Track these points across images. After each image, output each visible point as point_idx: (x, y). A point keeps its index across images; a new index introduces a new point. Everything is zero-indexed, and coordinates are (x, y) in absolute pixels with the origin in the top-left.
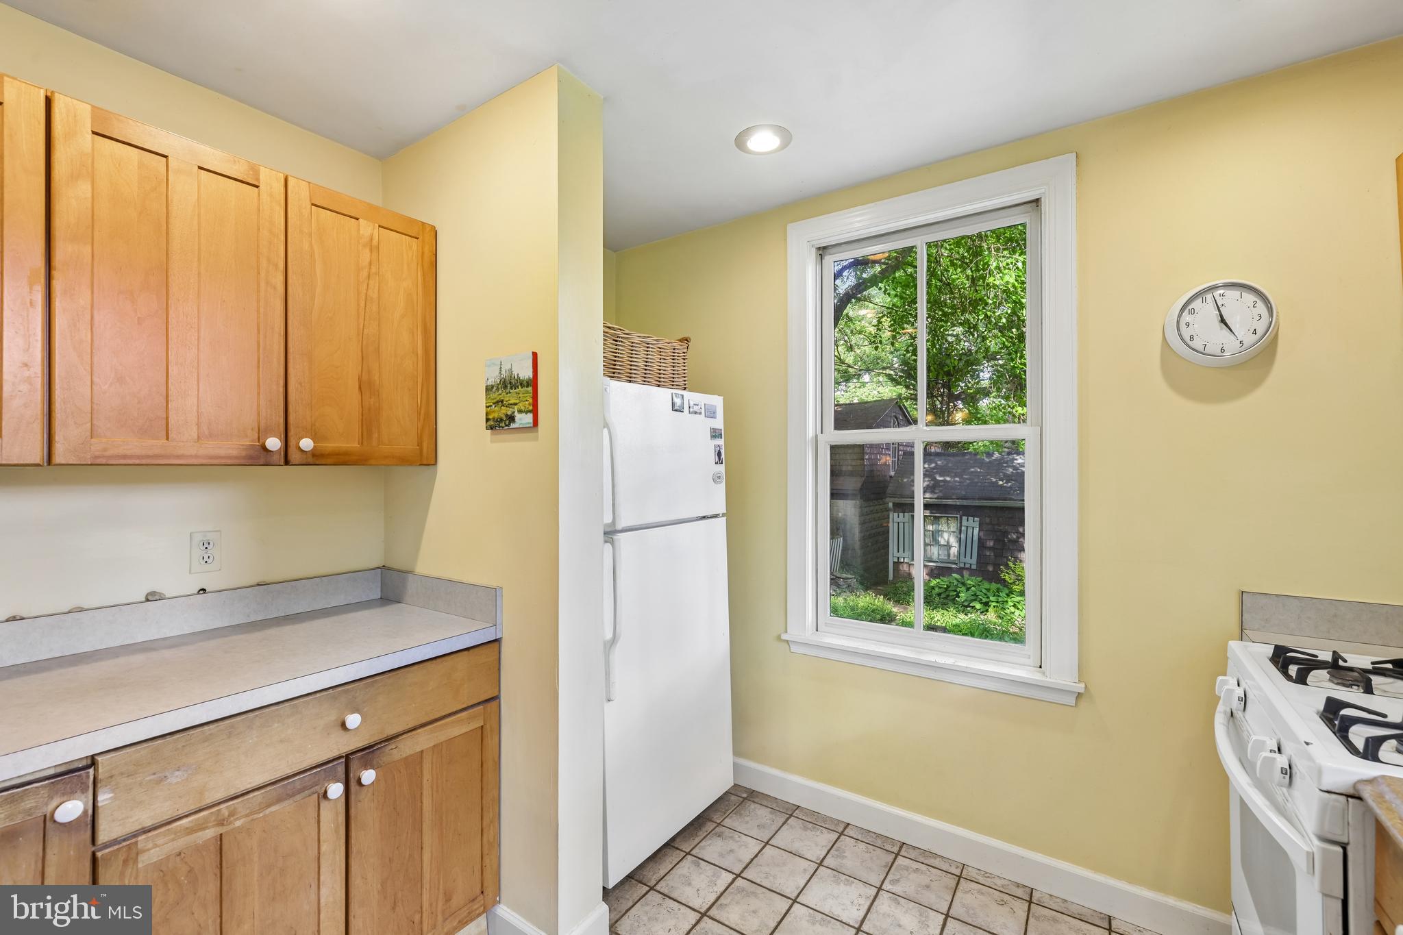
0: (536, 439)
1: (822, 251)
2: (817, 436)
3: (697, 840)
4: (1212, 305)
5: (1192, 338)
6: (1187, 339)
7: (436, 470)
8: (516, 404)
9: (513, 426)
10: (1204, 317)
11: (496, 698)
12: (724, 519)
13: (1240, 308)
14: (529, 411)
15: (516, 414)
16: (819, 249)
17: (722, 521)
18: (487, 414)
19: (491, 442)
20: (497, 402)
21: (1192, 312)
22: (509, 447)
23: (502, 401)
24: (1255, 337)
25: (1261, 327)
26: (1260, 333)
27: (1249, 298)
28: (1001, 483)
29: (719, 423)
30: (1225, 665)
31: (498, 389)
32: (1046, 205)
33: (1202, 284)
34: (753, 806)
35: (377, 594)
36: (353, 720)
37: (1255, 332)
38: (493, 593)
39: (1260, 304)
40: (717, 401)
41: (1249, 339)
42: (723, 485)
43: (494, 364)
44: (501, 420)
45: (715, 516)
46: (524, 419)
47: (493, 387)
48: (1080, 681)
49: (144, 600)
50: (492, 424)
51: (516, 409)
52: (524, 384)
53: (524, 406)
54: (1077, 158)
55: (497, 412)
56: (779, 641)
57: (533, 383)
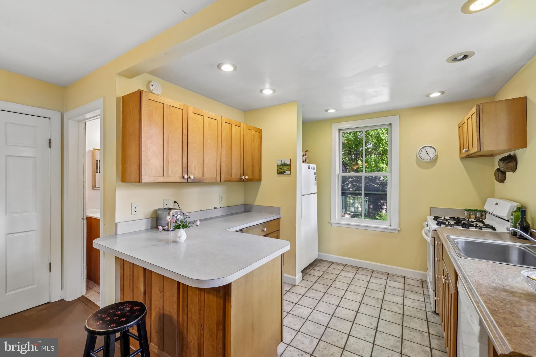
0: (291, 176)
1: (340, 130)
2: (338, 174)
3: (313, 267)
4: (425, 150)
5: (421, 156)
7: (261, 182)
8: (286, 169)
9: (285, 173)
10: (423, 153)
11: (279, 230)
13: (431, 151)
14: (290, 171)
15: (286, 171)
16: (339, 130)
17: (316, 194)
18: (277, 171)
19: (278, 176)
20: (281, 168)
21: (422, 151)
22: (282, 178)
23: (282, 168)
24: (433, 157)
25: (434, 155)
26: (434, 156)
27: (432, 149)
28: (376, 185)
29: (315, 171)
30: (426, 220)
31: (281, 166)
32: (392, 125)
33: (423, 145)
34: (323, 262)
35: (243, 210)
36: (265, 229)
37: (433, 156)
38: (279, 208)
39: (434, 150)
40: (315, 166)
41: (432, 157)
42: (316, 186)
43: (279, 161)
44: (282, 172)
45: (314, 193)
46: (287, 172)
47: (279, 165)
48: (399, 228)
49: (214, 208)
50: (279, 173)
51: (286, 170)
52: (287, 165)
53: (287, 170)
54: (399, 116)
55: (280, 171)
56: (329, 222)
57: (290, 165)
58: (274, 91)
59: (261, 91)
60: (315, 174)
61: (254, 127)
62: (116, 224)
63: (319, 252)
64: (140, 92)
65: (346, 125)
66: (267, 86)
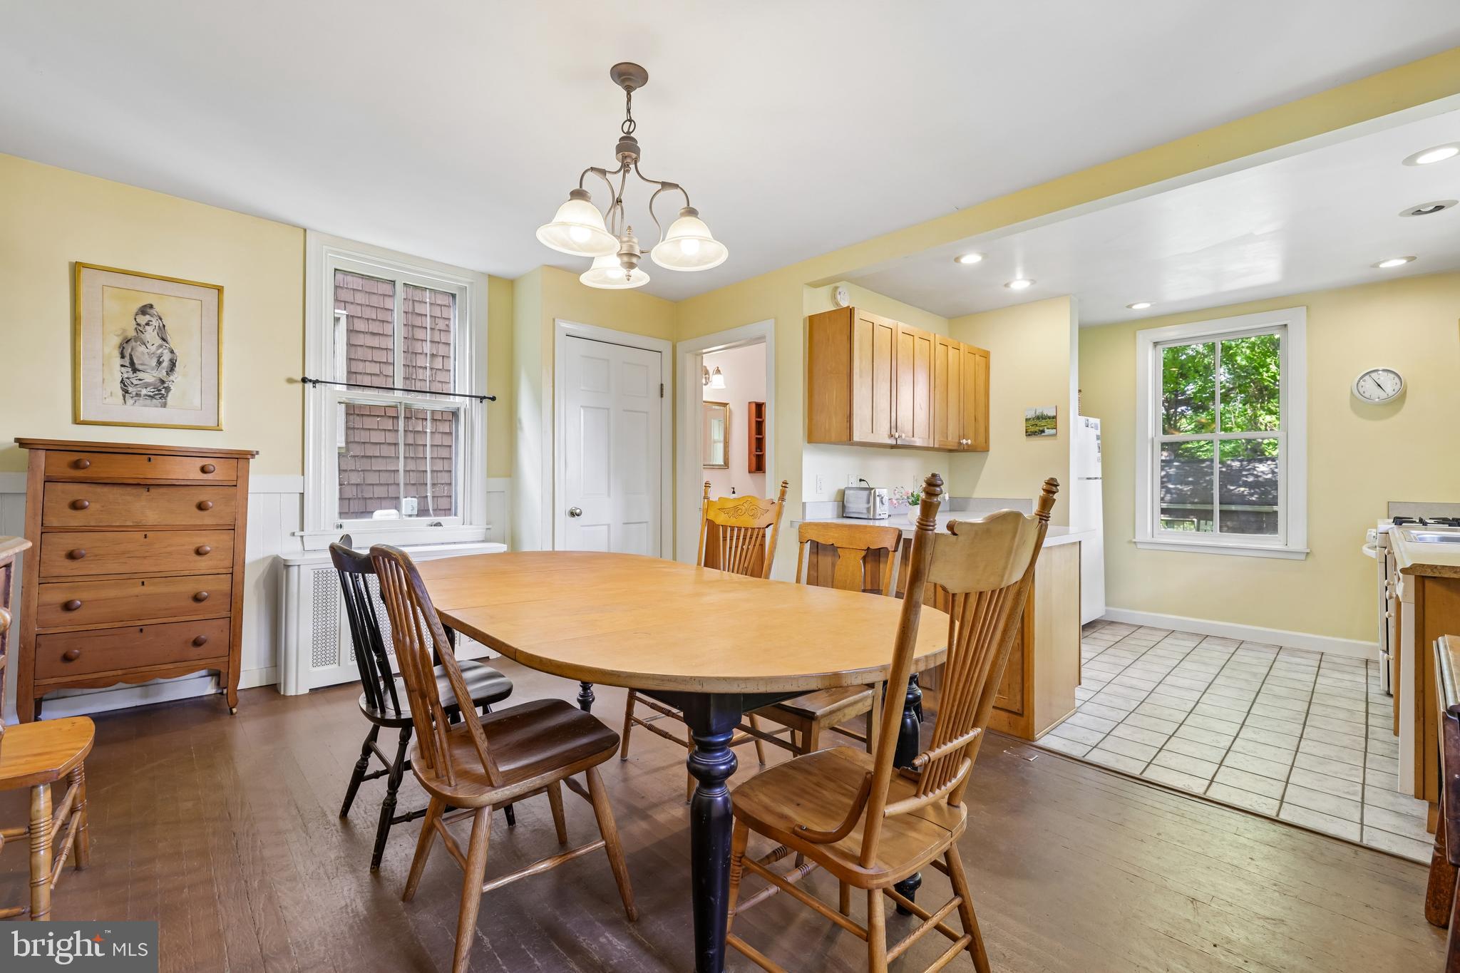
0: (1056, 438)
1: (1156, 344)
2: (1153, 438)
3: (1096, 630)
4: (1373, 379)
5: (1364, 392)
6: (1362, 393)
7: (988, 454)
9: (1043, 434)
10: (1369, 384)
12: (1101, 481)
13: (1388, 381)
14: (1054, 429)
15: (1045, 429)
16: (1154, 343)
17: (1100, 482)
18: (1026, 429)
19: (1025, 440)
20: (1033, 425)
21: (1364, 381)
22: (1036, 442)
23: (1036, 425)
24: (1395, 393)
25: (1397, 388)
26: (1396, 391)
27: (1391, 376)
29: (1098, 432)
31: (1034, 420)
32: (1290, 328)
33: (1368, 369)
34: (1116, 625)
35: (948, 508)
37: (1394, 391)
39: (1397, 379)
40: (1097, 421)
41: (1391, 394)
42: (1101, 463)
43: (1032, 410)
44: (1036, 432)
45: (1096, 478)
46: (1048, 432)
47: (1030, 419)
48: (1307, 547)
50: (1029, 434)
51: (1045, 427)
52: (1049, 418)
53: (1049, 426)
54: (1307, 309)
55: (1033, 429)
56: (1130, 542)
57: (1054, 417)
58: (1033, 282)
59: (1007, 285)
60: (1098, 439)
61: (979, 349)
62: (804, 504)
63: (1107, 605)
64: (851, 310)
65: (1171, 333)
66: (1019, 275)
